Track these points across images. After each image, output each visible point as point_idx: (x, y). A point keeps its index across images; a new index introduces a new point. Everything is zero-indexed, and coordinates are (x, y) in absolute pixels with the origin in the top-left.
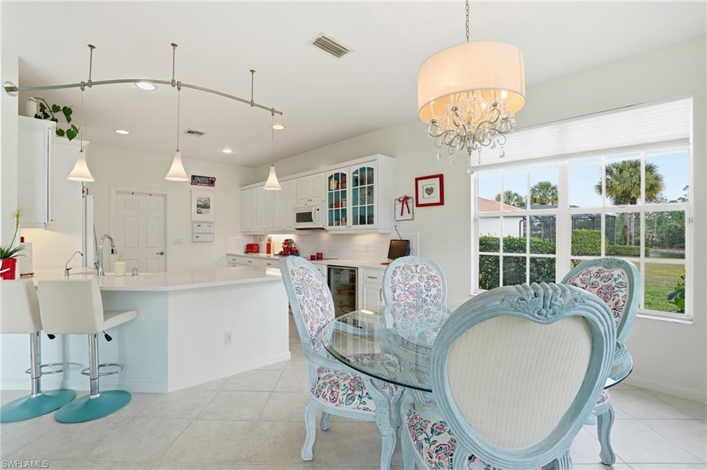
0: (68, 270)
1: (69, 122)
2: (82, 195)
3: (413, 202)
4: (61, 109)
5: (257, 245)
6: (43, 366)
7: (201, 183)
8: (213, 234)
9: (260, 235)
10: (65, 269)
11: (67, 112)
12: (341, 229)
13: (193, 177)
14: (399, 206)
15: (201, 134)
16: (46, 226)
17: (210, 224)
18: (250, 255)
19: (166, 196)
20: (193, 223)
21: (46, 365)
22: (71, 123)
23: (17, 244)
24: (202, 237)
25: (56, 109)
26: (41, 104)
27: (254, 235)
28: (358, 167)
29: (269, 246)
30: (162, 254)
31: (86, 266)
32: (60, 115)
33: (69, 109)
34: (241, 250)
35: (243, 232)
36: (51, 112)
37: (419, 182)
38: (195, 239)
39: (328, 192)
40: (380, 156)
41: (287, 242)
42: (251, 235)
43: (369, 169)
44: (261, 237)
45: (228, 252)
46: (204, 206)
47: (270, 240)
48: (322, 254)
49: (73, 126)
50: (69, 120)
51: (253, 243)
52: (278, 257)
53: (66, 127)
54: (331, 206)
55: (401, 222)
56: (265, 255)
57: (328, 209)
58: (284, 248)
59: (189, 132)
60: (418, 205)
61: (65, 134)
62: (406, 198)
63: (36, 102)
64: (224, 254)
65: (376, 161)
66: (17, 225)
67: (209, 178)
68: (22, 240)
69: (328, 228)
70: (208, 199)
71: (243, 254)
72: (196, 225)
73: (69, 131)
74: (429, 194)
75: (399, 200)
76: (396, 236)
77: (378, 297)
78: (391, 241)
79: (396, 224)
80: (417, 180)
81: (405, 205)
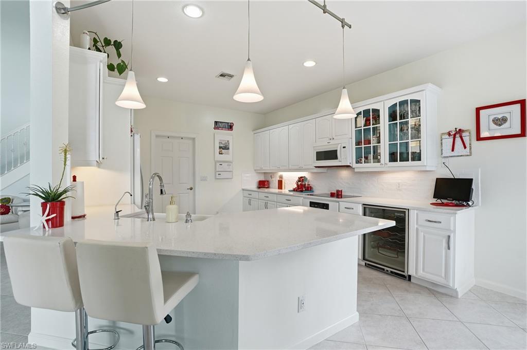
0: (117, 212)
1: (119, 58)
2: (130, 134)
3: (470, 136)
4: (112, 43)
5: (268, 181)
6: (92, 332)
7: (222, 128)
8: (232, 172)
9: (270, 173)
10: (114, 212)
11: (118, 45)
12: (372, 166)
13: (216, 123)
14: (448, 141)
15: (231, 76)
16: (99, 164)
17: (229, 163)
18: (262, 190)
19: (194, 139)
20: (216, 162)
21: (95, 332)
22: (120, 58)
23: (68, 182)
24: (224, 175)
25: (107, 42)
26: (94, 38)
27: (264, 173)
28: (397, 101)
29: (280, 183)
30: (191, 189)
31: (134, 203)
32: (111, 49)
33: (120, 43)
34: (253, 186)
35: (255, 170)
36: (103, 46)
37: (482, 112)
38: (218, 177)
39: (354, 129)
40: (430, 85)
41: (301, 179)
42: (262, 173)
43: (412, 101)
44: (272, 175)
45: (244, 188)
46: (224, 148)
47: (281, 177)
48: (341, 191)
49: (123, 61)
50: (119, 55)
51: (263, 180)
52: (292, 193)
53: (116, 62)
54: (358, 143)
55: (450, 158)
56: (277, 191)
57: (354, 147)
58: (298, 185)
59: (222, 75)
60: (479, 138)
61: (116, 69)
62: (460, 132)
63: (89, 35)
64: (241, 189)
65: (425, 91)
66: (65, 162)
67: (229, 123)
68: (74, 178)
69: (354, 165)
70: (228, 141)
71: (257, 190)
72: (218, 164)
73: (119, 65)
74: (500, 125)
75: (449, 134)
76: (445, 174)
77: (444, 244)
78: (437, 179)
79: (444, 160)
80: (478, 110)
81: (458, 140)
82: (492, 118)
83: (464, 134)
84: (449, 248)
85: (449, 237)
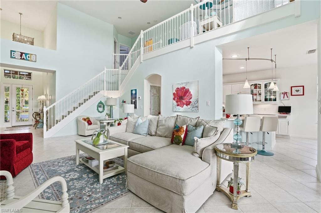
3: (289, 94)
12: (258, 102)
14: (282, 96)
39: (250, 90)
55: (283, 100)
60: (292, 95)
65: (277, 81)
74: (297, 92)
75: (283, 93)
76: (282, 105)
77: (287, 124)
78: (279, 107)
79: (281, 101)
80: (292, 87)
81: (285, 95)
82: (295, 90)
83: (287, 94)
84: (288, 125)
85: (288, 122)
